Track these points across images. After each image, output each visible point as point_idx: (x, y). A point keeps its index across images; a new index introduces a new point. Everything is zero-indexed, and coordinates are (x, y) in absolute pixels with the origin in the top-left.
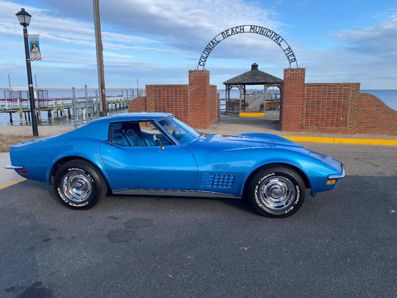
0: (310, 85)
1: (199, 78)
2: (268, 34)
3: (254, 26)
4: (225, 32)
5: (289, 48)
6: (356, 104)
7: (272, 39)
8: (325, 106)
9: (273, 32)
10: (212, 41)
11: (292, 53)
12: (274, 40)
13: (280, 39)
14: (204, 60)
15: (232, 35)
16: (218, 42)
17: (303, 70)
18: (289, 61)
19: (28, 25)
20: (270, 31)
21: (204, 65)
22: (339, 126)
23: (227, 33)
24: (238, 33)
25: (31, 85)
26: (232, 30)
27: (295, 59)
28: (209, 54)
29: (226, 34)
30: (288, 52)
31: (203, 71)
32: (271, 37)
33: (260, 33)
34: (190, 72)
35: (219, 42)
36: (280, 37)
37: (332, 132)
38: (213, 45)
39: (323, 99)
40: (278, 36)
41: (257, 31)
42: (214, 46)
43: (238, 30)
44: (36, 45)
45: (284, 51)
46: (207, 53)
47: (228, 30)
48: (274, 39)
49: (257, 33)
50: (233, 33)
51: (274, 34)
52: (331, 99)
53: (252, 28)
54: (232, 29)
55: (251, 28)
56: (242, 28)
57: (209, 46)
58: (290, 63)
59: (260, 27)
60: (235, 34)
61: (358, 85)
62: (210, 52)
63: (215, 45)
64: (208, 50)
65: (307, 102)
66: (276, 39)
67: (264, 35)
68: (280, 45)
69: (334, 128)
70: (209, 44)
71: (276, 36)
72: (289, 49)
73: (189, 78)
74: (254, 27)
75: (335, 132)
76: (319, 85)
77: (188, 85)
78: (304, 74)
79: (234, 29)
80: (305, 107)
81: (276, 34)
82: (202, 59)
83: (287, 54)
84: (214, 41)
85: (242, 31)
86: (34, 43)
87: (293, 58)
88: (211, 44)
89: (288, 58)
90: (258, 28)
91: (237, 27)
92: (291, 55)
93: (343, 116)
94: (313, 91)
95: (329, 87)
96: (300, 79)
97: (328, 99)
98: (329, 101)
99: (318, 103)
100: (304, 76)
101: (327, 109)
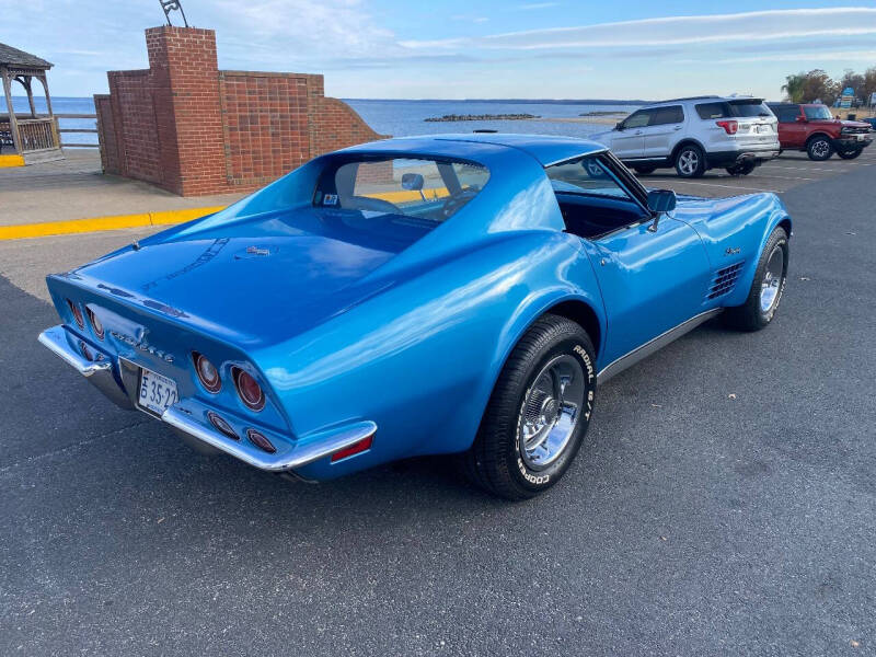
0: (230, 75)
6: (321, 123)
8: (268, 128)
17: (211, 34)
18: (164, 5)
39: (261, 111)
52: (276, 111)
58: (167, 12)
61: (320, 79)
65: (230, 117)
76: (250, 77)
78: (213, 46)
80: (227, 132)
93: (303, 150)
94: (238, 92)
95: (269, 81)
96: (206, 57)
97: (271, 111)
98: (274, 117)
99: (253, 120)
100: (215, 52)
101: (273, 135)
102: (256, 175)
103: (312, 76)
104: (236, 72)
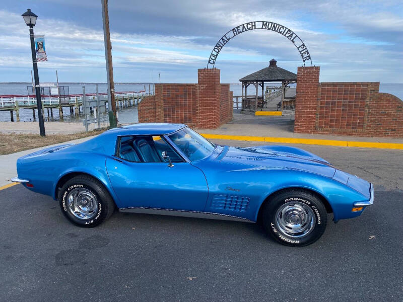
0: (324, 84)
1: (209, 77)
2: (280, 31)
3: (267, 22)
4: (236, 29)
5: (303, 45)
6: (374, 105)
7: (285, 35)
8: (340, 107)
9: (286, 28)
10: (222, 39)
11: (306, 50)
12: (288, 37)
13: (294, 35)
14: (214, 58)
15: (243, 31)
16: (228, 40)
17: (318, 68)
18: (303, 58)
19: (34, 25)
20: (283, 27)
21: (214, 63)
22: (356, 128)
23: (238, 30)
24: (249, 29)
25: (37, 86)
26: (244, 27)
27: (309, 57)
28: (219, 52)
29: (236, 31)
30: (302, 49)
31: (213, 69)
32: (284, 34)
33: (272, 30)
34: (200, 71)
35: (230, 39)
36: (293, 33)
37: (347, 135)
38: (224, 42)
39: (338, 99)
40: (291, 33)
41: (270, 27)
42: (225, 44)
43: (249, 26)
44: (41, 45)
45: (298, 48)
46: (218, 51)
47: (239, 27)
48: (287, 35)
49: (269, 29)
50: (244, 30)
51: (287, 30)
52: (347, 99)
53: (265, 24)
54: (243, 25)
55: (263, 25)
56: (254, 24)
57: (219, 43)
58: (304, 61)
59: (272, 23)
60: (246, 30)
62: (220, 49)
63: (225, 42)
64: (219, 47)
65: (321, 102)
66: (290, 36)
67: (277, 31)
68: (293, 42)
69: (351, 130)
70: (219, 42)
71: (289, 32)
72: (303, 47)
73: (199, 77)
74: (266, 24)
75: (351, 134)
76: (334, 85)
77: (197, 84)
78: (318, 74)
79: (245, 26)
80: (319, 108)
81: (289, 31)
82: (212, 57)
83: (300, 52)
84: (224, 38)
85: (254, 27)
86: (40, 44)
87: (307, 55)
88: (221, 41)
89: (302, 56)
90: (270, 24)
91: (249, 24)
92: (305, 53)
93: (359, 118)
94: (327, 91)
95: (345, 86)
96: (314, 77)
97: (344, 99)
98: (345, 102)
99: (333, 103)
100: (318, 75)
101: (343, 110)
102: (330, 127)
103: (371, 83)
104: (327, 83)
